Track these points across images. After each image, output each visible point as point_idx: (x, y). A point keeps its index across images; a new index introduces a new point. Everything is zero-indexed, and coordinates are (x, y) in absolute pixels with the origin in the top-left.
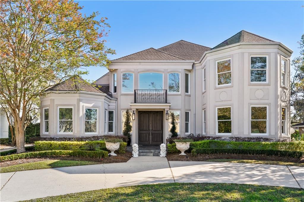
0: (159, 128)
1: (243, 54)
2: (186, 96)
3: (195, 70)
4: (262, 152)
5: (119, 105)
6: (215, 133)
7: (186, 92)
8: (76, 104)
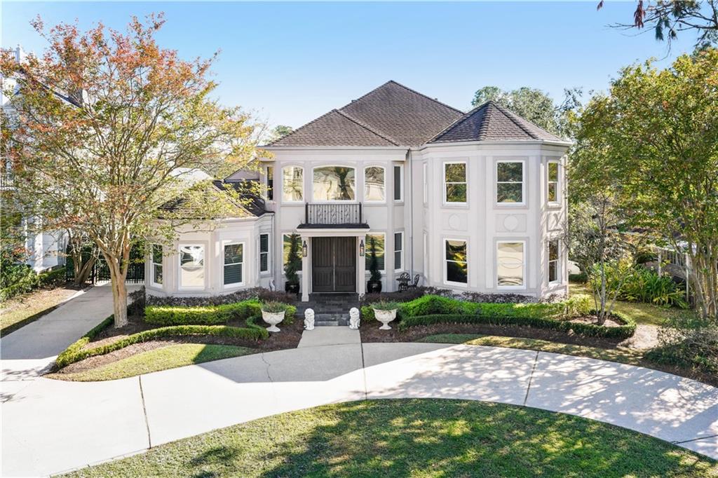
0: (348, 262)
1: (484, 158)
2: (396, 207)
3: (411, 161)
4: (512, 321)
5: (277, 224)
6: (442, 280)
7: (395, 199)
8: (209, 240)
